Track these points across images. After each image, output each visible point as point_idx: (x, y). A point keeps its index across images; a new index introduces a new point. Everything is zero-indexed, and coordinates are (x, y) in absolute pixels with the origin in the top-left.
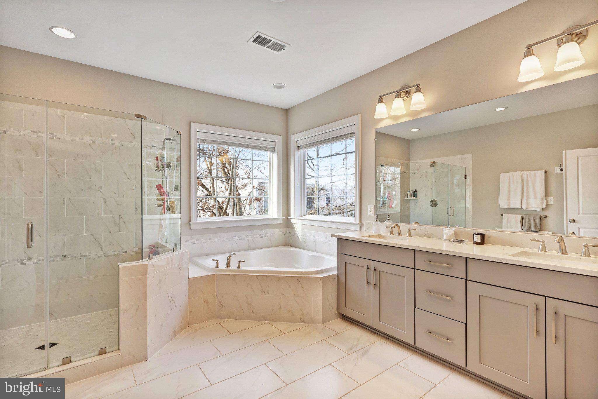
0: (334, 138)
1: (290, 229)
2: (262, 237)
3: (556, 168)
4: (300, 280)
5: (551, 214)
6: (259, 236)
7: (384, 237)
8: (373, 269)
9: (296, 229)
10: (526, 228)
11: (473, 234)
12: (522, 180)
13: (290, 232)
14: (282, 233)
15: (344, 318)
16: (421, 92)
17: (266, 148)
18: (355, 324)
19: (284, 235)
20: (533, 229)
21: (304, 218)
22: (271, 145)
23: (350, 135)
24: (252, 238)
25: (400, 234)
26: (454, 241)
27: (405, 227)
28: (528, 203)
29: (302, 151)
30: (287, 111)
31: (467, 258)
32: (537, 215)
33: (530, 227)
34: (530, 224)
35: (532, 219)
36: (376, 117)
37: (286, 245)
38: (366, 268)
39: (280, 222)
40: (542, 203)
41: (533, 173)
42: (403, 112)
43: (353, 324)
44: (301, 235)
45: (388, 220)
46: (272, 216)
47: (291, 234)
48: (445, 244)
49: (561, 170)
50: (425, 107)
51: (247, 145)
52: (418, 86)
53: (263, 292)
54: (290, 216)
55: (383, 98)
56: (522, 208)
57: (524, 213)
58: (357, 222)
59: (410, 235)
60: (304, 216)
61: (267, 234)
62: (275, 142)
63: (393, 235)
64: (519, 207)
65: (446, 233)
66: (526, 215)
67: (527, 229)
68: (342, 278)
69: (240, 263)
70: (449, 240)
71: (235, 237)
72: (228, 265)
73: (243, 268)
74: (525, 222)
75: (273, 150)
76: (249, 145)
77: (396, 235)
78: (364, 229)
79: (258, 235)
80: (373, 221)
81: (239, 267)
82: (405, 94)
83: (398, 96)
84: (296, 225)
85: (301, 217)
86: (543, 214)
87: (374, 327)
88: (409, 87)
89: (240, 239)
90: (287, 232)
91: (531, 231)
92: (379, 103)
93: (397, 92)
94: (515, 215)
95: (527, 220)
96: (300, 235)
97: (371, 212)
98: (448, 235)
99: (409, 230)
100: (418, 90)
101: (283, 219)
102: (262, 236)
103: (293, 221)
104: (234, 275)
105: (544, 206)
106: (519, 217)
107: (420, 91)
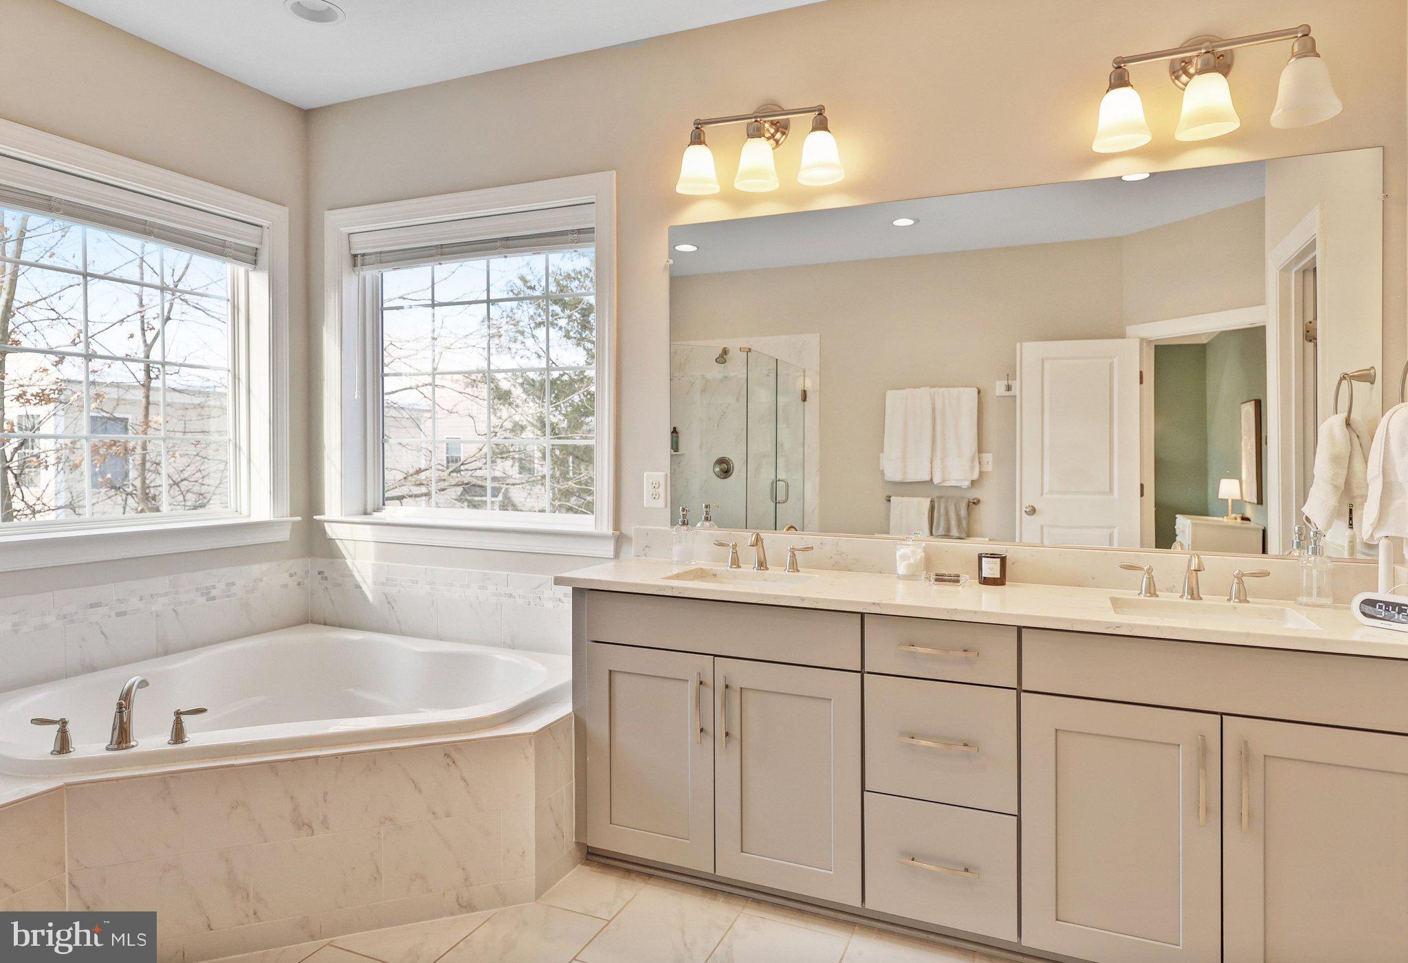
0: (507, 239)
1: (321, 563)
2: (213, 598)
3: (998, 383)
4: (454, 755)
5: (988, 495)
6: (202, 595)
7: (715, 575)
8: (720, 685)
9: (349, 562)
10: (941, 531)
11: (980, 557)
12: (934, 410)
13: (320, 573)
14: (291, 576)
15: (597, 859)
16: (829, 131)
17: (223, 244)
18: (639, 873)
19: (299, 584)
20: (955, 532)
21: (377, 517)
22: (246, 238)
23: (570, 237)
24: (172, 606)
25: (762, 565)
26: (936, 580)
27: (778, 542)
28: (944, 468)
29: (369, 274)
30: (307, 116)
31: (1020, 629)
32: (963, 498)
33: (948, 529)
34: (948, 521)
35: (953, 508)
36: (681, 189)
37: (307, 622)
38: (695, 683)
39: (284, 535)
40: (972, 468)
41: (954, 391)
42: (771, 184)
43: (633, 876)
44: (375, 583)
45: (707, 519)
46: (245, 512)
47: (326, 578)
48: (901, 587)
49: (1009, 388)
50: (841, 179)
51: (145, 223)
52: (820, 111)
53: (302, 825)
54: (323, 514)
55: (706, 128)
56: (932, 480)
57: (936, 494)
58: (607, 528)
59: (794, 566)
60: (378, 510)
61: (233, 584)
62: (261, 226)
63: (739, 567)
64: (928, 478)
65: (904, 557)
66: (940, 498)
67: (943, 533)
68: (598, 727)
69: (183, 718)
70: (911, 577)
71: (98, 605)
72: (122, 736)
73: (197, 736)
74: (939, 518)
75: (252, 257)
76: (153, 225)
77: (748, 568)
78: (629, 552)
79: (197, 589)
80: (663, 525)
81: (178, 735)
82: (772, 131)
83: (756, 133)
84: (350, 545)
85: (365, 513)
86: (974, 494)
87: (722, 872)
88: (783, 110)
89: (119, 614)
90: (307, 573)
91: (950, 537)
92: (692, 143)
93: (753, 120)
94: (916, 500)
95: (942, 510)
96: (370, 581)
97: (655, 497)
98: (912, 561)
99: (793, 551)
100: (821, 124)
101: (294, 523)
102: (214, 593)
103: (332, 531)
104: (164, 778)
105: (975, 476)
106: (925, 503)
107: (826, 129)
